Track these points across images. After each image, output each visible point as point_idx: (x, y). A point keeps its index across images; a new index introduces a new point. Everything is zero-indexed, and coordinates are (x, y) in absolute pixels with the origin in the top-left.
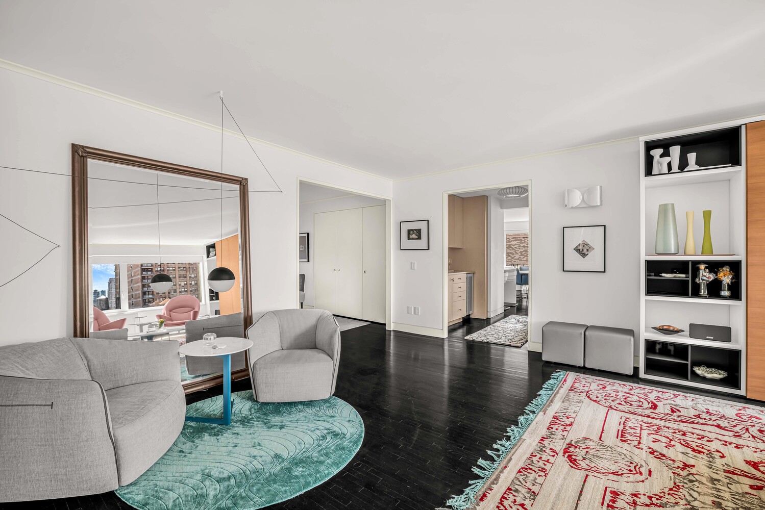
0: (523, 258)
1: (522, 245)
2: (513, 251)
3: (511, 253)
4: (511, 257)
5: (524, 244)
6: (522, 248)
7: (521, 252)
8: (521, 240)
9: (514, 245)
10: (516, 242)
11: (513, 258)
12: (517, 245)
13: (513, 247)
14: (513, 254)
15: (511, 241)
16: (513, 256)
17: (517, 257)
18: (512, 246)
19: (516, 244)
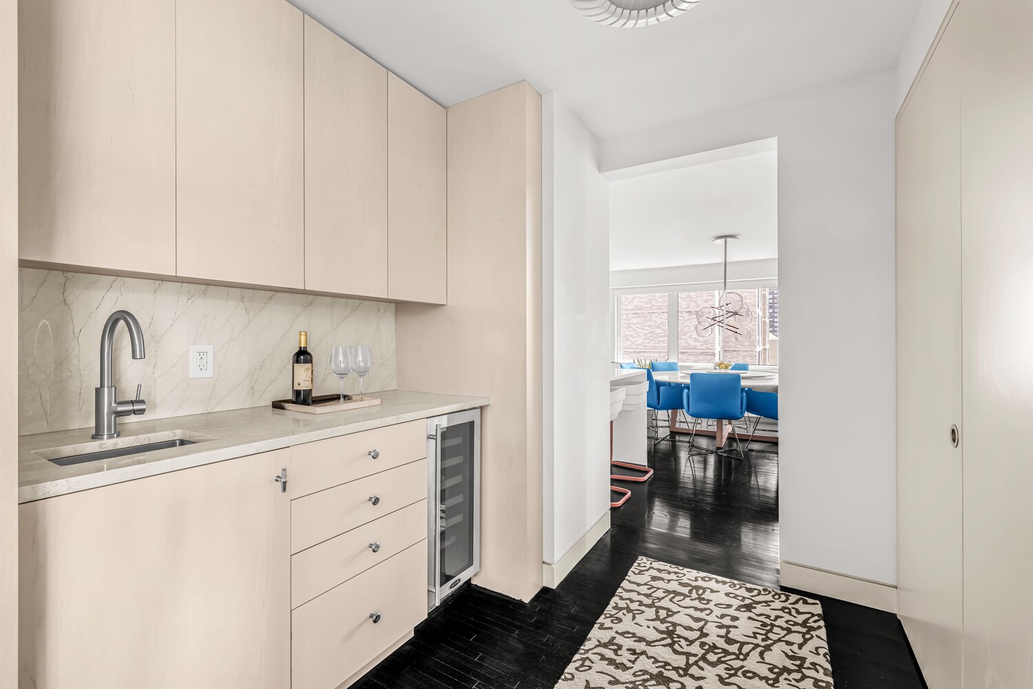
0: (649, 343)
1: (646, 324)
2: (633, 333)
3: (630, 336)
4: (631, 341)
5: (649, 323)
6: (647, 328)
7: (645, 335)
8: (645, 316)
9: (635, 325)
10: (637, 320)
11: (633, 343)
12: (640, 323)
13: (634, 327)
14: (634, 337)
15: (631, 319)
16: (633, 340)
17: (640, 341)
18: (632, 325)
19: (638, 323)
